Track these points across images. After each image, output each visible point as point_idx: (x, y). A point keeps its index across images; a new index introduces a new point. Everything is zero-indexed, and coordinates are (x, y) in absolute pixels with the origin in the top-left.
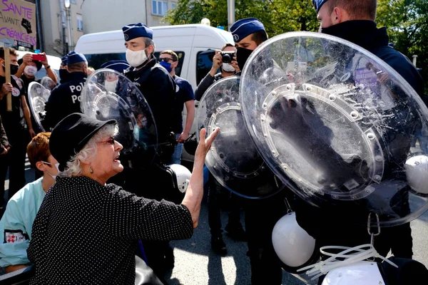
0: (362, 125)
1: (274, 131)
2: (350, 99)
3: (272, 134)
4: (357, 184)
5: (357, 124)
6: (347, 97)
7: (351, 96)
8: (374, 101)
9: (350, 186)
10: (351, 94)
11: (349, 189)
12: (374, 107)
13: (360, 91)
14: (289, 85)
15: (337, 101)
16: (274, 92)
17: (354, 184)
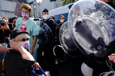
1: (76, 33)
2: (96, 17)
3: (76, 34)
5: (99, 25)
6: (95, 16)
7: (96, 16)
8: (103, 16)
10: (96, 15)
11: (99, 49)
12: (103, 18)
13: (99, 14)
14: (79, 17)
15: (92, 18)
16: (75, 20)
17: (100, 48)
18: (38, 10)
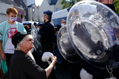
0: (99, 28)
2: (95, 19)
3: (75, 37)
4: (101, 52)
8: (102, 19)
9: (99, 53)
13: (98, 16)
15: (91, 21)
16: (74, 23)
18: (37, 14)
